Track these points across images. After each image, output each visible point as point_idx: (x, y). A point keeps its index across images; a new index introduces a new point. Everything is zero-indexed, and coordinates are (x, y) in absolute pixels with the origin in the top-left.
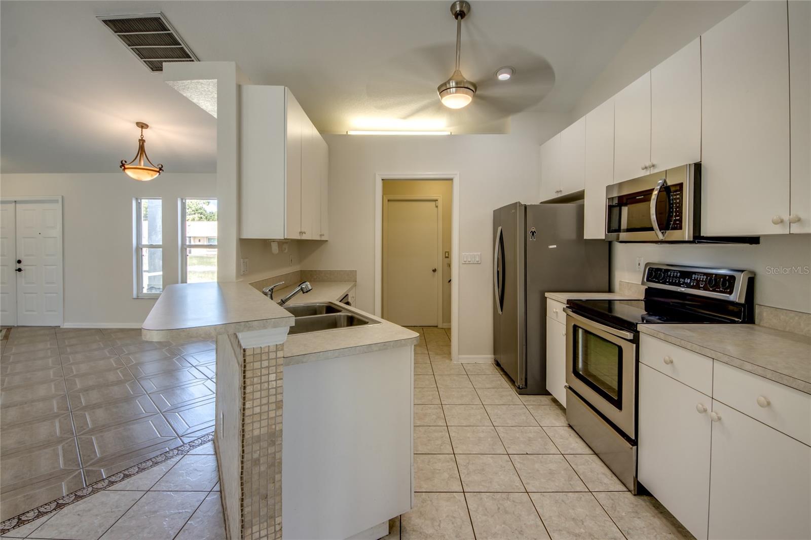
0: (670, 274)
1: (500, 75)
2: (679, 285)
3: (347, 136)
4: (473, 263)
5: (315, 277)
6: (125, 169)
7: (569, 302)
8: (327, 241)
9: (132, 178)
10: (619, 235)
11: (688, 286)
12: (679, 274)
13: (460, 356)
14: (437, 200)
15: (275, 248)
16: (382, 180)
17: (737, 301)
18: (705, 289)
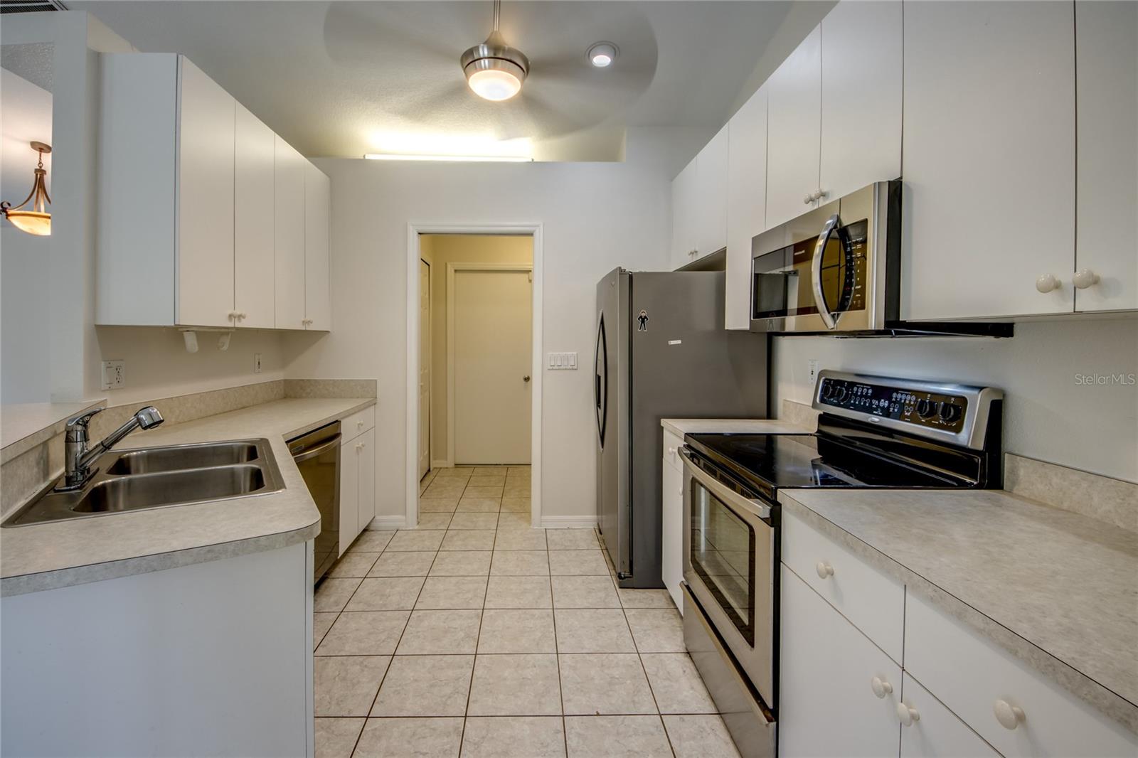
0: (857, 392)
1: (594, 56)
2: (869, 410)
3: (363, 162)
4: (566, 369)
5: (308, 390)
6: (8, 215)
7: (689, 435)
8: (328, 332)
9: (22, 231)
10: (784, 319)
11: (886, 413)
12: (870, 391)
13: (544, 518)
14: (531, 271)
15: (191, 341)
16: (420, 234)
17: (969, 445)
18: (914, 420)
